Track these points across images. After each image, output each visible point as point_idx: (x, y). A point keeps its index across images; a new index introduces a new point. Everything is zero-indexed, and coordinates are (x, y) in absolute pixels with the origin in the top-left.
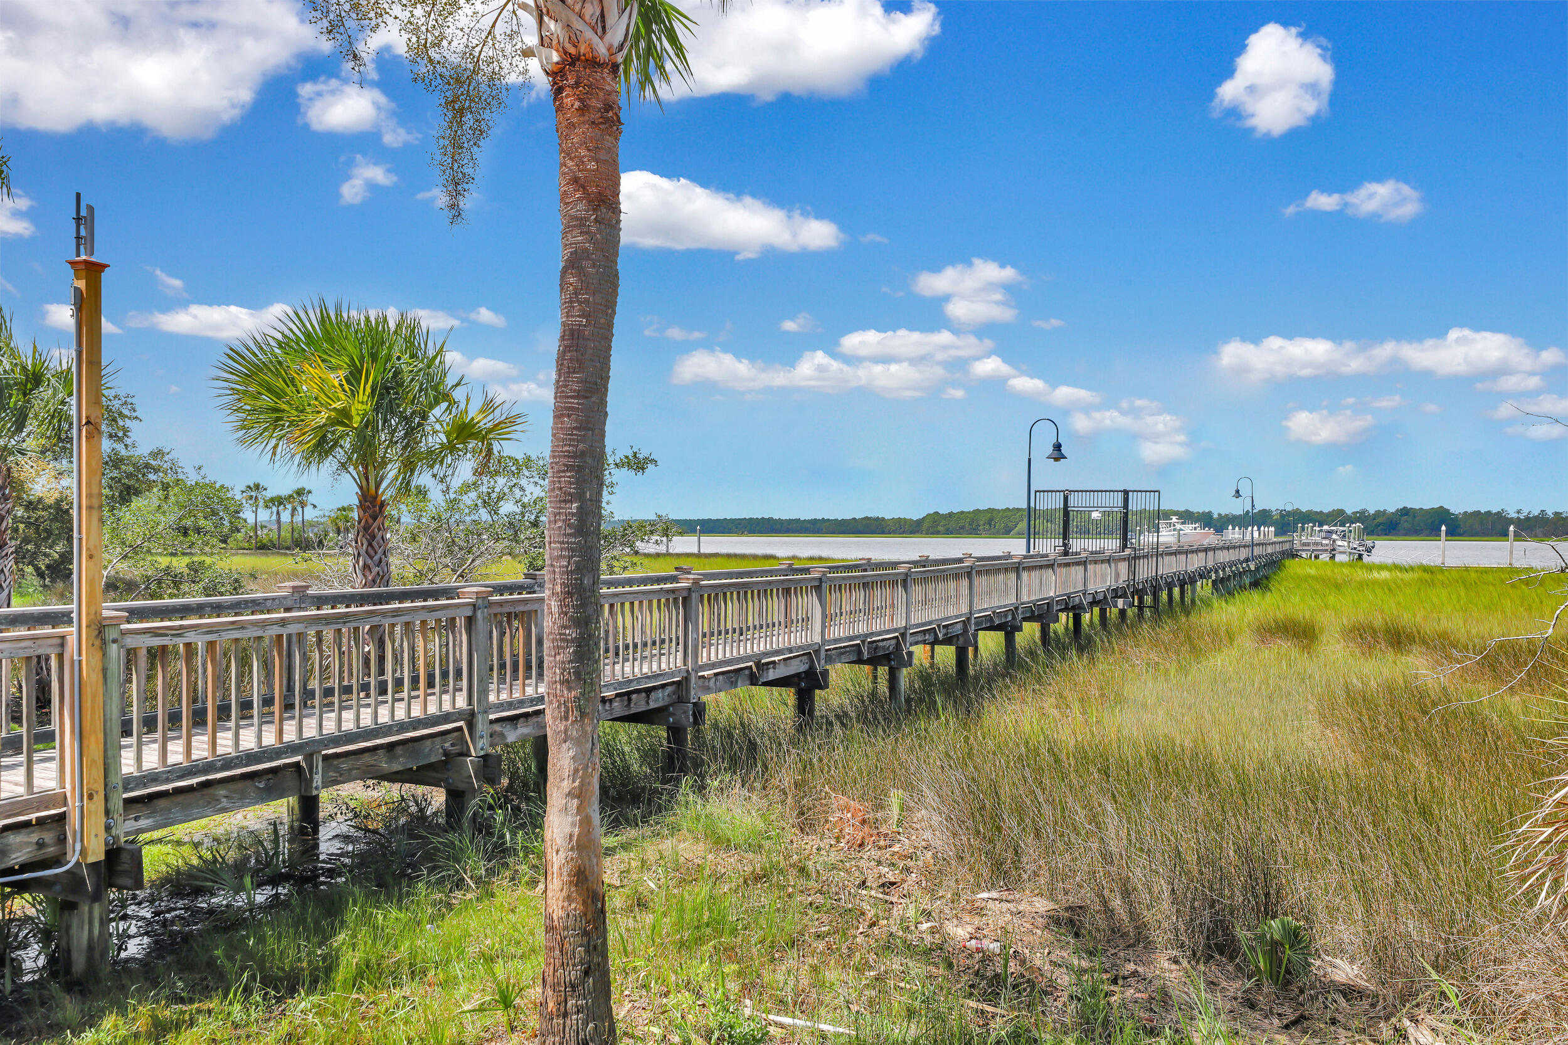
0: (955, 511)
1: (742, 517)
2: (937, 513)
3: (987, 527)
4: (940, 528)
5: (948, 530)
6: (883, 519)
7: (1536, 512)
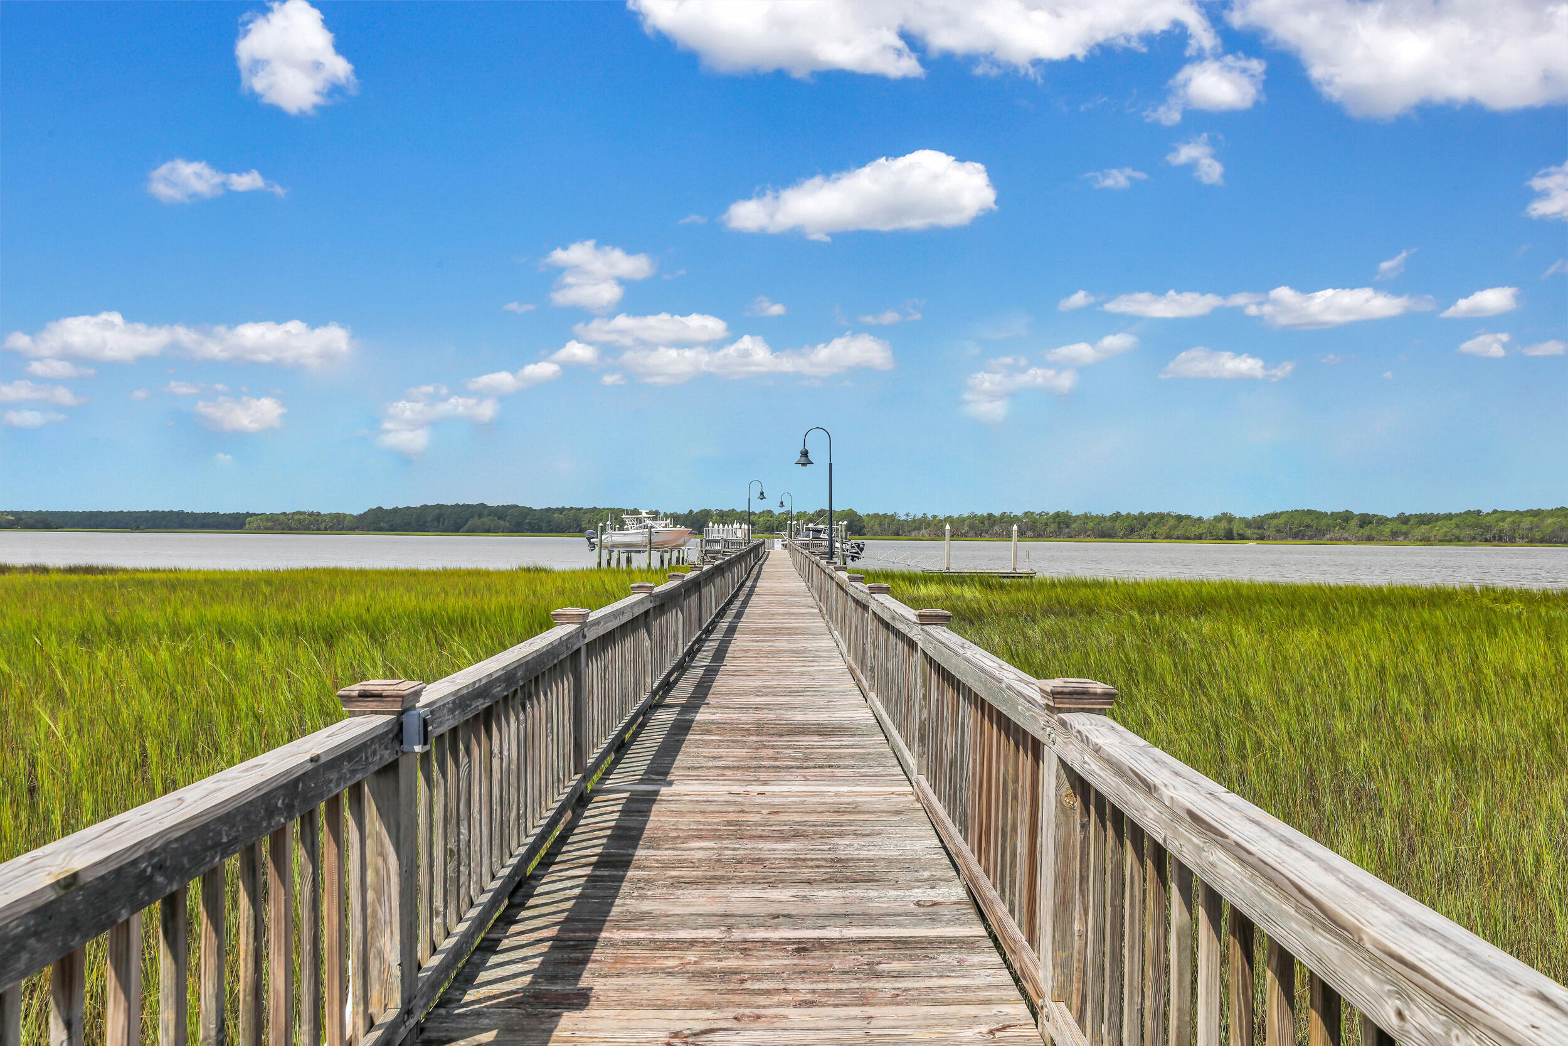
0: (400, 507)
1: (144, 509)
2: (380, 508)
3: (436, 523)
4: (383, 525)
5: (392, 526)
6: (319, 514)
7: (919, 516)
